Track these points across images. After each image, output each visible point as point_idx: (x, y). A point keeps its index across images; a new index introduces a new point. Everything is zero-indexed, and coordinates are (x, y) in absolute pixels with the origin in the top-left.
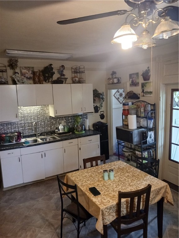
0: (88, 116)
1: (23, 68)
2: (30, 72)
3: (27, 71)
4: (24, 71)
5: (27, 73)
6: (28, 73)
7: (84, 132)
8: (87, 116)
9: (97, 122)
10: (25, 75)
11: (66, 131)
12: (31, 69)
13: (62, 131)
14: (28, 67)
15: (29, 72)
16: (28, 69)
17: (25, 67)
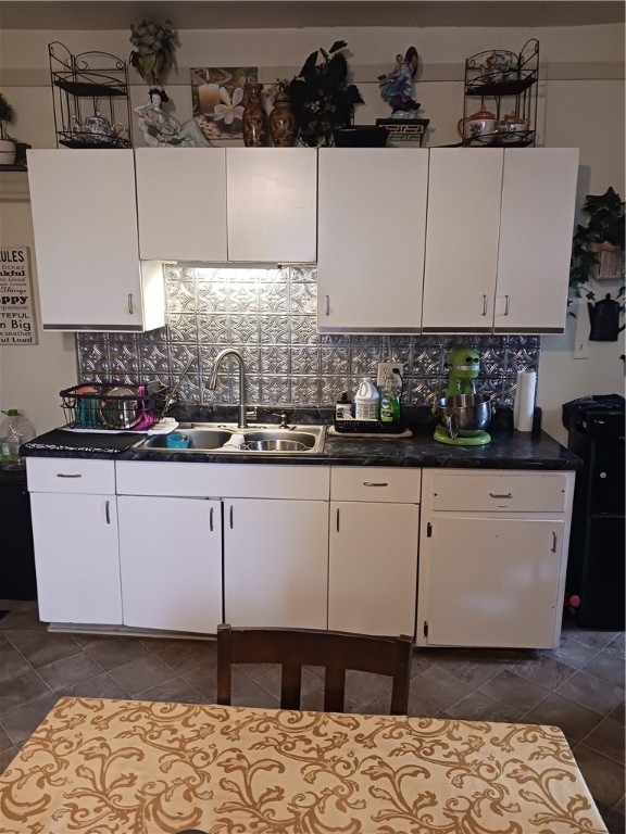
0: (544, 357)
1: (203, 77)
2: (239, 94)
3: (223, 89)
4: (206, 89)
5: (222, 103)
6: (227, 99)
7: (486, 440)
8: (535, 357)
9: (596, 398)
10: (213, 111)
11: (385, 418)
12: (243, 80)
13: (366, 414)
14: (231, 70)
15: (231, 96)
16: (230, 76)
17: (213, 70)
